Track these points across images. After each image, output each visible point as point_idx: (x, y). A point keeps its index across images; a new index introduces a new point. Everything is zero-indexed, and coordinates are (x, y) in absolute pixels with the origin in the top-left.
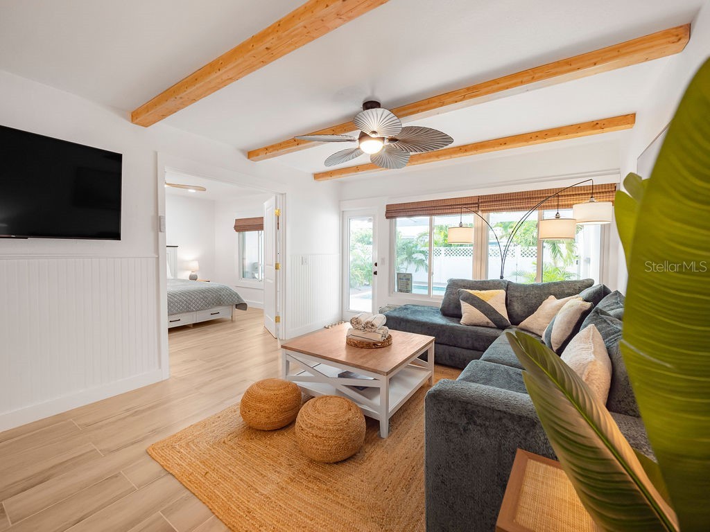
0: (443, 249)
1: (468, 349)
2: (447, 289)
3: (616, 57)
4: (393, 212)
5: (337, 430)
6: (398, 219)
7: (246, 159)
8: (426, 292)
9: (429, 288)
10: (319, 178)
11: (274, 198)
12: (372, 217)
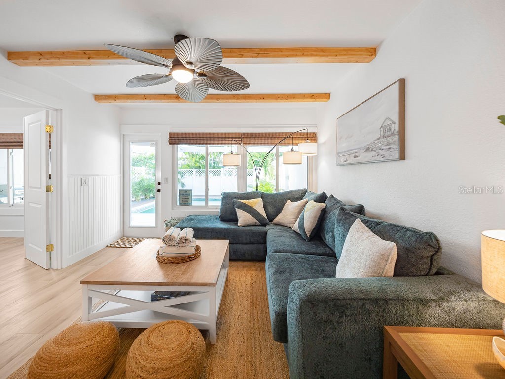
0: (194, 170)
1: (246, 244)
2: (222, 201)
3: (346, 55)
4: (175, 139)
5: (185, 362)
6: (179, 146)
7: (7, 60)
8: (203, 204)
9: (206, 200)
10: (101, 99)
11: (44, 112)
12: (155, 143)
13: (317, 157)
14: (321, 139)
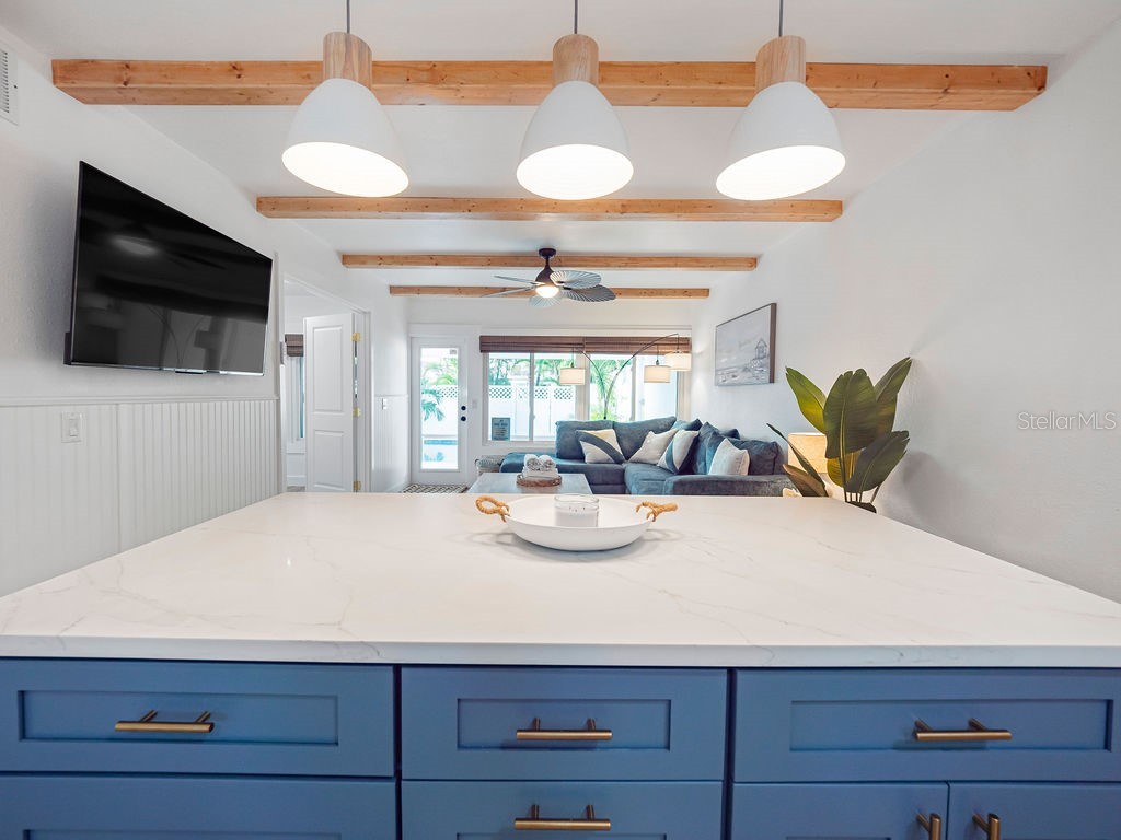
2: (559, 433)
4: (489, 344)
10: (399, 292)
11: (350, 314)
12: (456, 349)
13: (690, 373)
14: (697, 347)
